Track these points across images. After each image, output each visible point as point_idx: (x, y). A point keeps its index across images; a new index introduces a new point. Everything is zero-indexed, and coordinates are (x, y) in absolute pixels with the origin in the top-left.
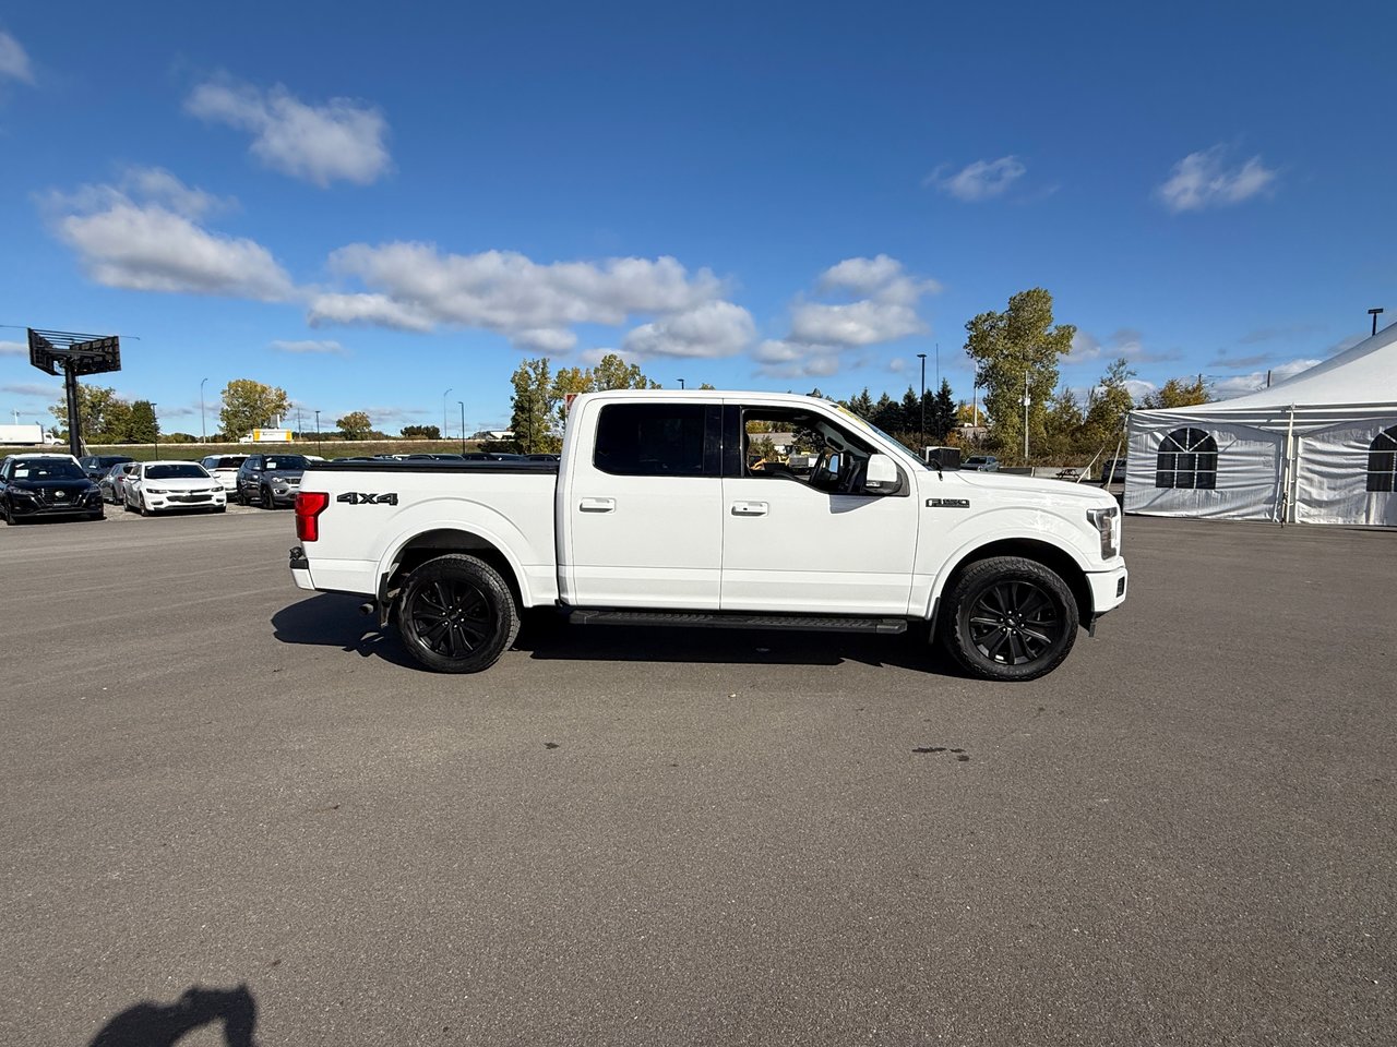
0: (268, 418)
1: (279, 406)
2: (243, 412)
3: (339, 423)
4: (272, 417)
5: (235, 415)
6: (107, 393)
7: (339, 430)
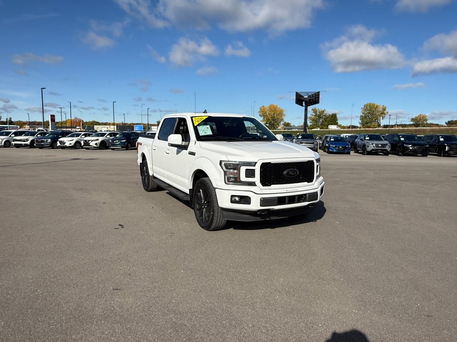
0: (378, 118)
1: (382, 113)
2: (368, 116)
3: (412, 120)
4: (379, 118)
5: (365, 117)
6: (323, 111)
7: (412, 123)
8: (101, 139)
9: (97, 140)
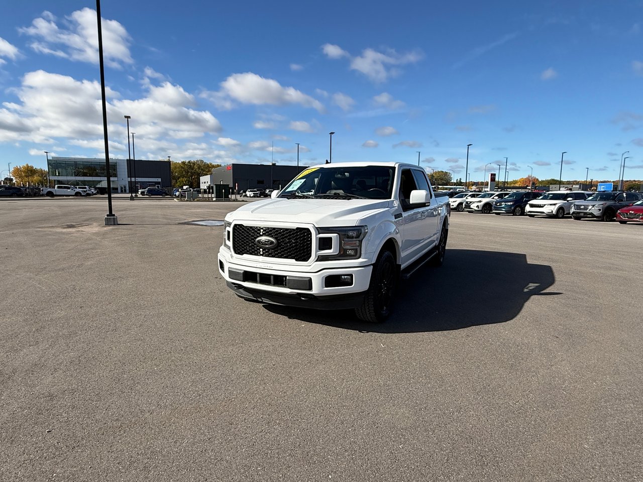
8: (485, 200)
9: (480, 201)
